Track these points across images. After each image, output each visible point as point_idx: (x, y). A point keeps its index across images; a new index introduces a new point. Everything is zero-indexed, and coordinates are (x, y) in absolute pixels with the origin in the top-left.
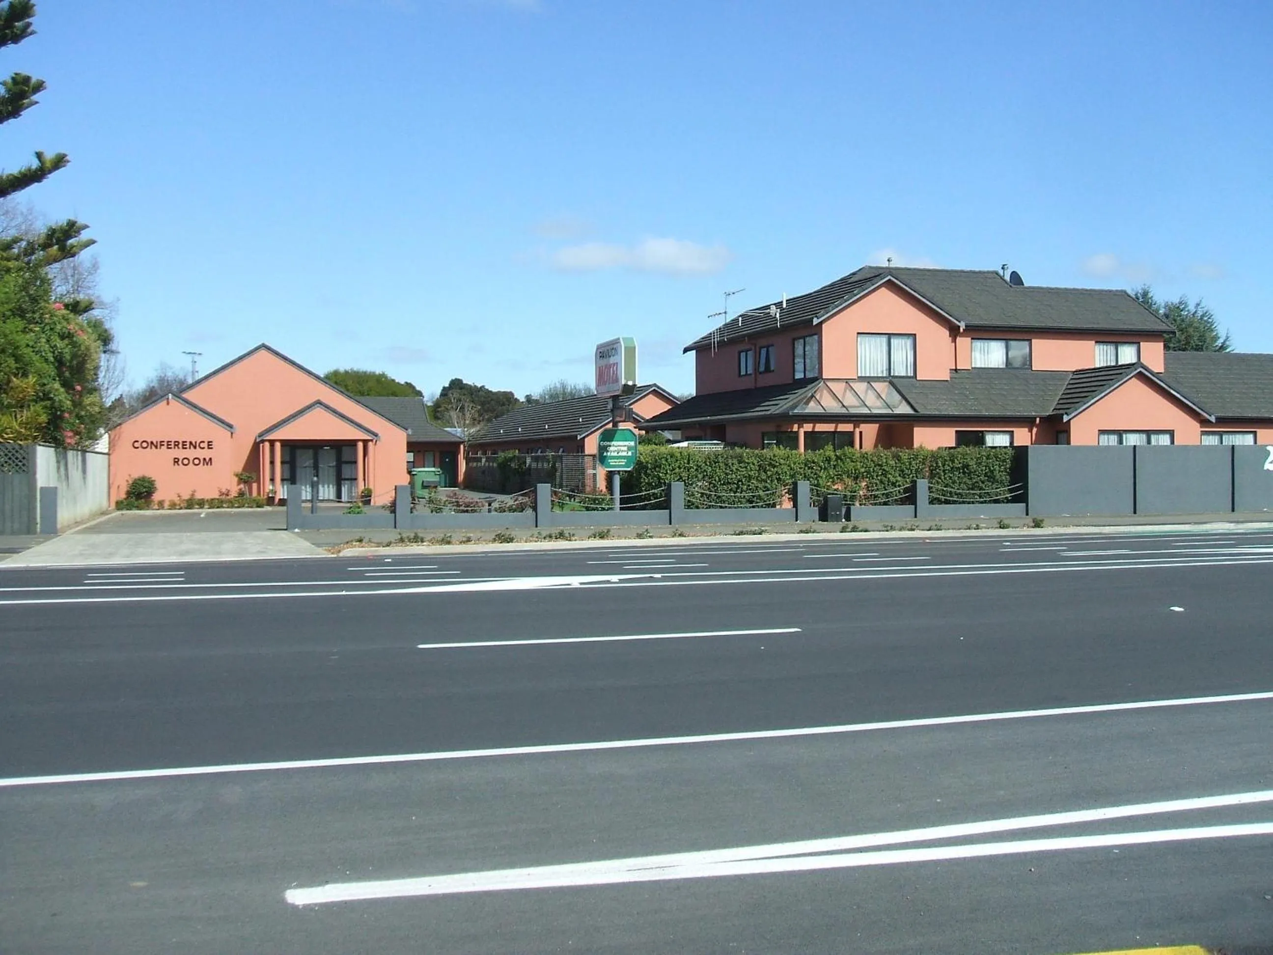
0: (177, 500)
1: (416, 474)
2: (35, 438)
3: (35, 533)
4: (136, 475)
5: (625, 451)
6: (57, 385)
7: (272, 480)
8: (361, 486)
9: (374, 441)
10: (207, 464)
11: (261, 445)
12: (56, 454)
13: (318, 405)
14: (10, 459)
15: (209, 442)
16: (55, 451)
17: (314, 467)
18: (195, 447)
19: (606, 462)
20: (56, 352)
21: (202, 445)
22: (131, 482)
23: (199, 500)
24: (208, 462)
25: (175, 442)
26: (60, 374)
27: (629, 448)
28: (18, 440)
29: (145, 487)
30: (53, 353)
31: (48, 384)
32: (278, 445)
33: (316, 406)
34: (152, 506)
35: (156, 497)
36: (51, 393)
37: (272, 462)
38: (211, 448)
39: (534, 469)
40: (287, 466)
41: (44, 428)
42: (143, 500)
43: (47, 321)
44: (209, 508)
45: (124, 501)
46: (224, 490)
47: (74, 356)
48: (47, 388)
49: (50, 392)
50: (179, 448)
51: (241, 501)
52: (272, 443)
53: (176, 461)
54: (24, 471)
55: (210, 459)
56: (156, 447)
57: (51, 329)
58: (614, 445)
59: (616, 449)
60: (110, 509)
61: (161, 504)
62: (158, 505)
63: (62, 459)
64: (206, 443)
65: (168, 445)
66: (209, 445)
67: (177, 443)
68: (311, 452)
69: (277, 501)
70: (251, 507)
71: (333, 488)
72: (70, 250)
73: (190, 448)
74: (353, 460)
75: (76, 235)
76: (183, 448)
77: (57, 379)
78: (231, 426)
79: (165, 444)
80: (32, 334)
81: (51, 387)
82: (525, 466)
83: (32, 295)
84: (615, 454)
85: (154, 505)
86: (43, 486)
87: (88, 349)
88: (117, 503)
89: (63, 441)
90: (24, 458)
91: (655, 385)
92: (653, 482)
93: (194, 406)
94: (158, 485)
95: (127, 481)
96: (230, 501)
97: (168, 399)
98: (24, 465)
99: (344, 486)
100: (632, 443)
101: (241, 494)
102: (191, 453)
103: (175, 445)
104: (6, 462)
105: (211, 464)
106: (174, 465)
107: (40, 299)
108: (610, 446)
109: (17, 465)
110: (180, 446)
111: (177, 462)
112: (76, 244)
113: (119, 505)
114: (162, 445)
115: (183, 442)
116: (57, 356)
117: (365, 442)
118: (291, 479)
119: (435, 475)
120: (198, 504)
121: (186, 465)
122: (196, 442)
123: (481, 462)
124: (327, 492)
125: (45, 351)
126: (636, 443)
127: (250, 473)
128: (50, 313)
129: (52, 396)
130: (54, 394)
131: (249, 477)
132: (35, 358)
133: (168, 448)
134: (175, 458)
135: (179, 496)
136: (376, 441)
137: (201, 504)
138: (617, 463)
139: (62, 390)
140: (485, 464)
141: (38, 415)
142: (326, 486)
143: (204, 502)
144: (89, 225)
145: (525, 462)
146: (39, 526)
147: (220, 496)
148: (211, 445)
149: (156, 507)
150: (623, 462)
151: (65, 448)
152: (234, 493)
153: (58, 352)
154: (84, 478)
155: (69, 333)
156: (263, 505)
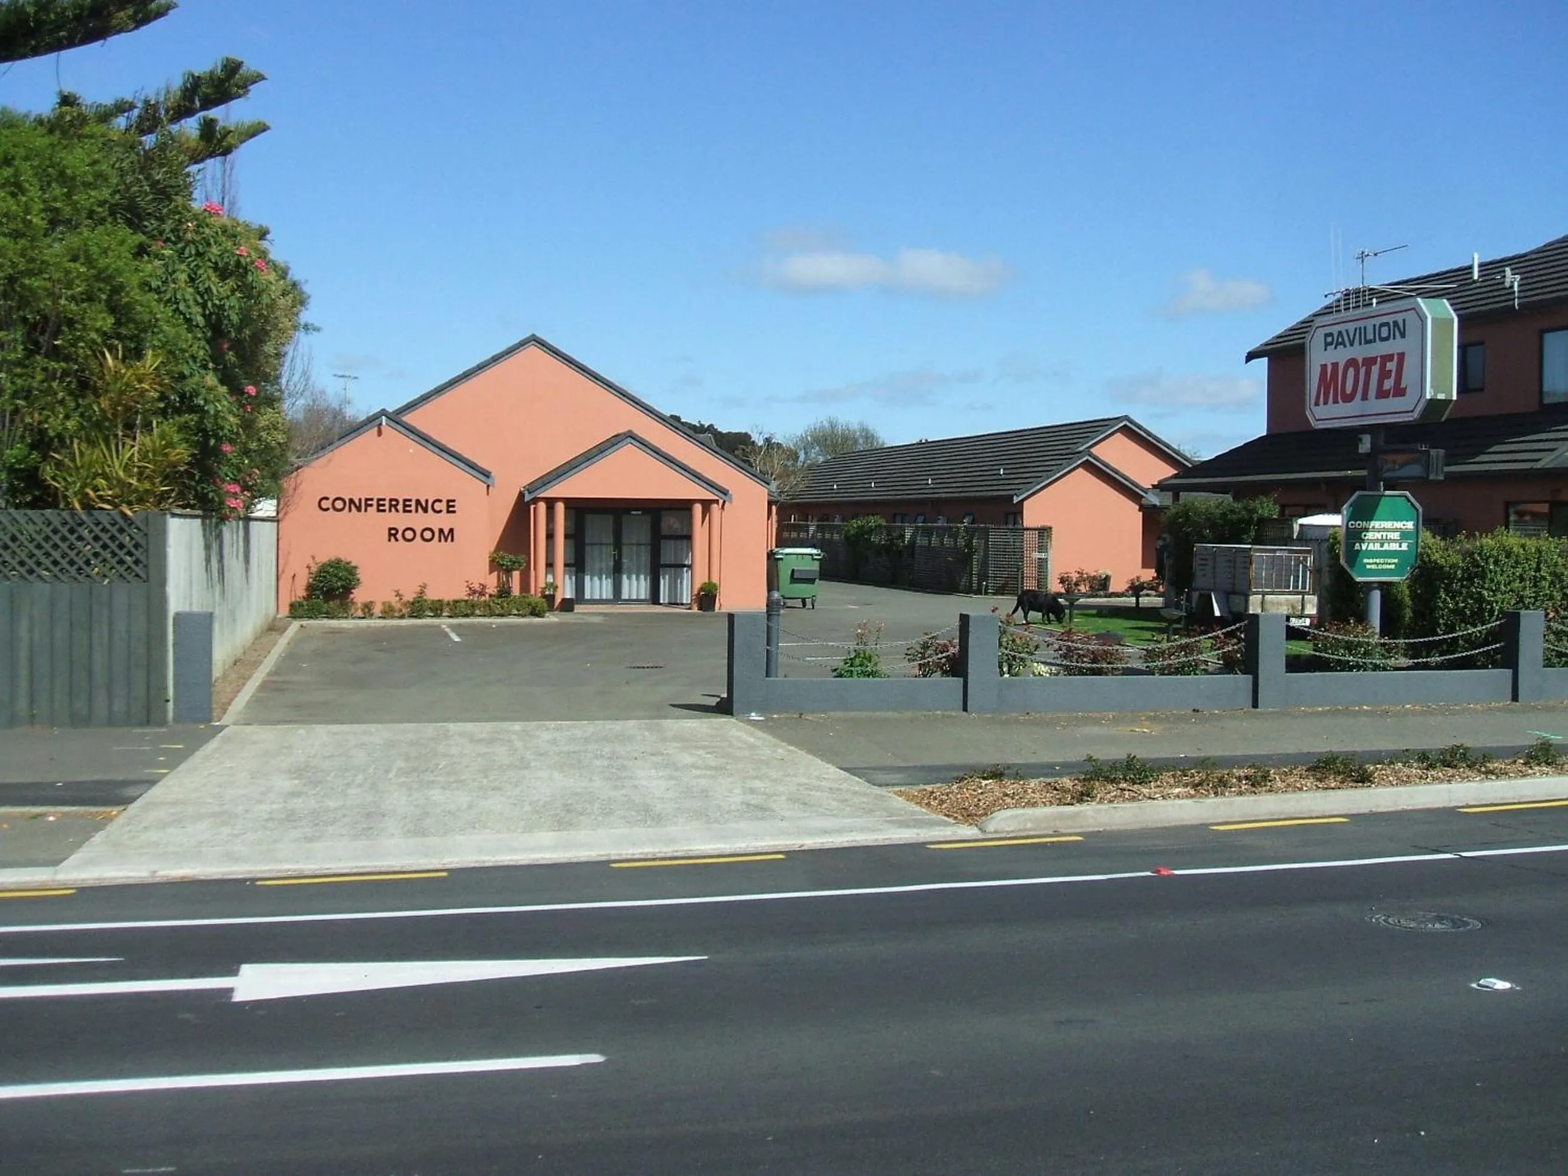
0: (394, 601)
1: (781, 559)
2: (163, 497)
3: (163, 723)
4: (325, 557)
5: (1395, 541)
6: (211, 379)
7: (550, 565)
8: (700, 579)
9: (721, 502)
10: (446, 540)
11: (532, 507)
12: (204, 530)
13: (629, 440)
14: (105, 547)
15: (448, 501)
16: (203, 524)
17: (614, 544)
18: (425, 510)
19: (1357, 564)
20: (210, 304)
21: (437, 506)
22: (314, 569)
23: (433, 602)
24: (447, 535)
25: (391, 500)
26: (217, 357)
27: (1404, 535)
28: (122, 502)
29: (340, 579)
30: (204, 306)
31: (192, 375)
32: (560, 507)
33: (625, 442)
34: (353, 611)
35: (359, 596)
36: (197, 395)
37: (550, 536)
38: (454, 512)
39: (921, 547)
40: (571, 542)
41: (181, 474)
42: (338, 602)
43: (189, 236)
44: (450, 617)
45: (305, 603)
46: (477, 587)
47: (246, 320)
48: (189, 385)
49: (195, 394)
50: (397, 511)
51: (505, 604)
52: (551, 503)
53: (393, 533)
54: (137, 575)
55: (451, 531)
56: (359, 509)
57: (199, 254)
58: (1374, 529)
59: (1378, 535)
60: (279, 616)
61: (368, 610)
62: (363, 610)
63: (213, 542)
64: (444, 504)
65: (379, 505)
66: (449, 506)
67: (394, 503)
68: (609, 521)
69: (558, 600)
70: (523, 616)
71: (645, 579)
72: (221, 141)
73: (417, 511)
74: (685, 533)
75: (241, 92)
76: (405, 511)
77: (211, 365)
78: (487, 474)
79: (374, 503)
80: (157, 263)
81: (197, 384)
82: (903, 542)
83: (158, 182)
84: (1377, 547)
85: (356, 610)
86: (180, 609)
87: (272, 306)
88: (292, 605)
89: (222, 503)
90: (137, 546)
91: (1126, 418)
92: (1465, 607)
93: (424, 439)
94: (361, 574)
95: (308, 567)
96: (486, 605)
97: (381, 424)
98: (137, 562)
99: (664, 578)
100: (1410, 525)
101: (504, 592)
102: (419, 520)
103: (391, 506)
104: (96, 555)
105: (452, 540)
106: (390, 540)
107: (176, 195)
108: (1367, 530)
109: (121, 562)
110: (400, 507)
111: (395, 535)
112: (232, 129)
113: (296, 611)
114: (367, 505)
115: (405, 500)
116: (211, 314)
117: (706, 504)
118: (578, 566)
119: (813, 559)
120: (431, 610)
121: (409, 540)
122: (427, 501)
123: (807, 531)
124: (635, 586)
125: (185, 300)
126: (1417, 526)
127: (515, 555)
128: (196, 220)
129: (202, 402)
130: (205, 400)
131: (515, 562)
132: (163, 312)
133: (379, 510)
134: (390, 529)
135: (398, 595)
136: (724, 502)
137: (437, 609)
138: (1380, 567)
139: (223, 389)
140: (813, 536)
141: (170, 445)
142: (634, 577)
143: (442, 605)
144: (266, 76)
145: (902, 536)
146: (171, 705)
147: (470, 595)
148: (453, 506)
149: (360, 613)
150: (1391, 564)
151: (223, 519)
152: (492, 588)
153: (214, 305)
154: (247, 570)
155: (238, 264)
156: (544, 612)
